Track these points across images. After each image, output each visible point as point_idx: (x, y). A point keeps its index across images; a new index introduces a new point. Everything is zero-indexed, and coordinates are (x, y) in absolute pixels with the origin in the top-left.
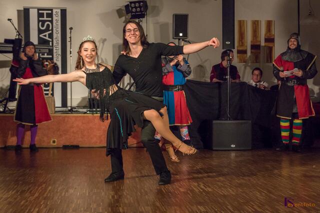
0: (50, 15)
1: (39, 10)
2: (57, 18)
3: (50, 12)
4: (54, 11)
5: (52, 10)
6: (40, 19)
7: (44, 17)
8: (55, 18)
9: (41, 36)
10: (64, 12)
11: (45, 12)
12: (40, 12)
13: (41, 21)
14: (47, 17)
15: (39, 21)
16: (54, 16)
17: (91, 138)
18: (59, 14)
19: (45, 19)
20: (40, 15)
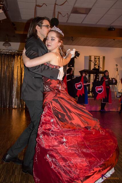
0: (99, 59)
1: (95, 56)
2: (101, 60)
3: (99, 57)
4: (100, 57)
6: (95, 60)
8: (100, 60)
9: (95, 66)
10: (104, 57)
11: (97, 57)
12: (95, 57)
14: (97, 59)
15: (95, 61)
18: (102, 58)
20: (95, 58)
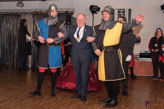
0: (124, 12)
1: (118, 10)
4: (126, 10)
5: (124, 10)
6: (119, 14)
7: (121, 13)
8: (126, 13)
10: (130, 10)
11: (121, 11)
13: (120, 15)
14: (122, 13)
15: (118, 15)
16: (125, 12)
17: (140, 72)
18: (128, 11)
19: (121, 14)
20: (119, 12)
